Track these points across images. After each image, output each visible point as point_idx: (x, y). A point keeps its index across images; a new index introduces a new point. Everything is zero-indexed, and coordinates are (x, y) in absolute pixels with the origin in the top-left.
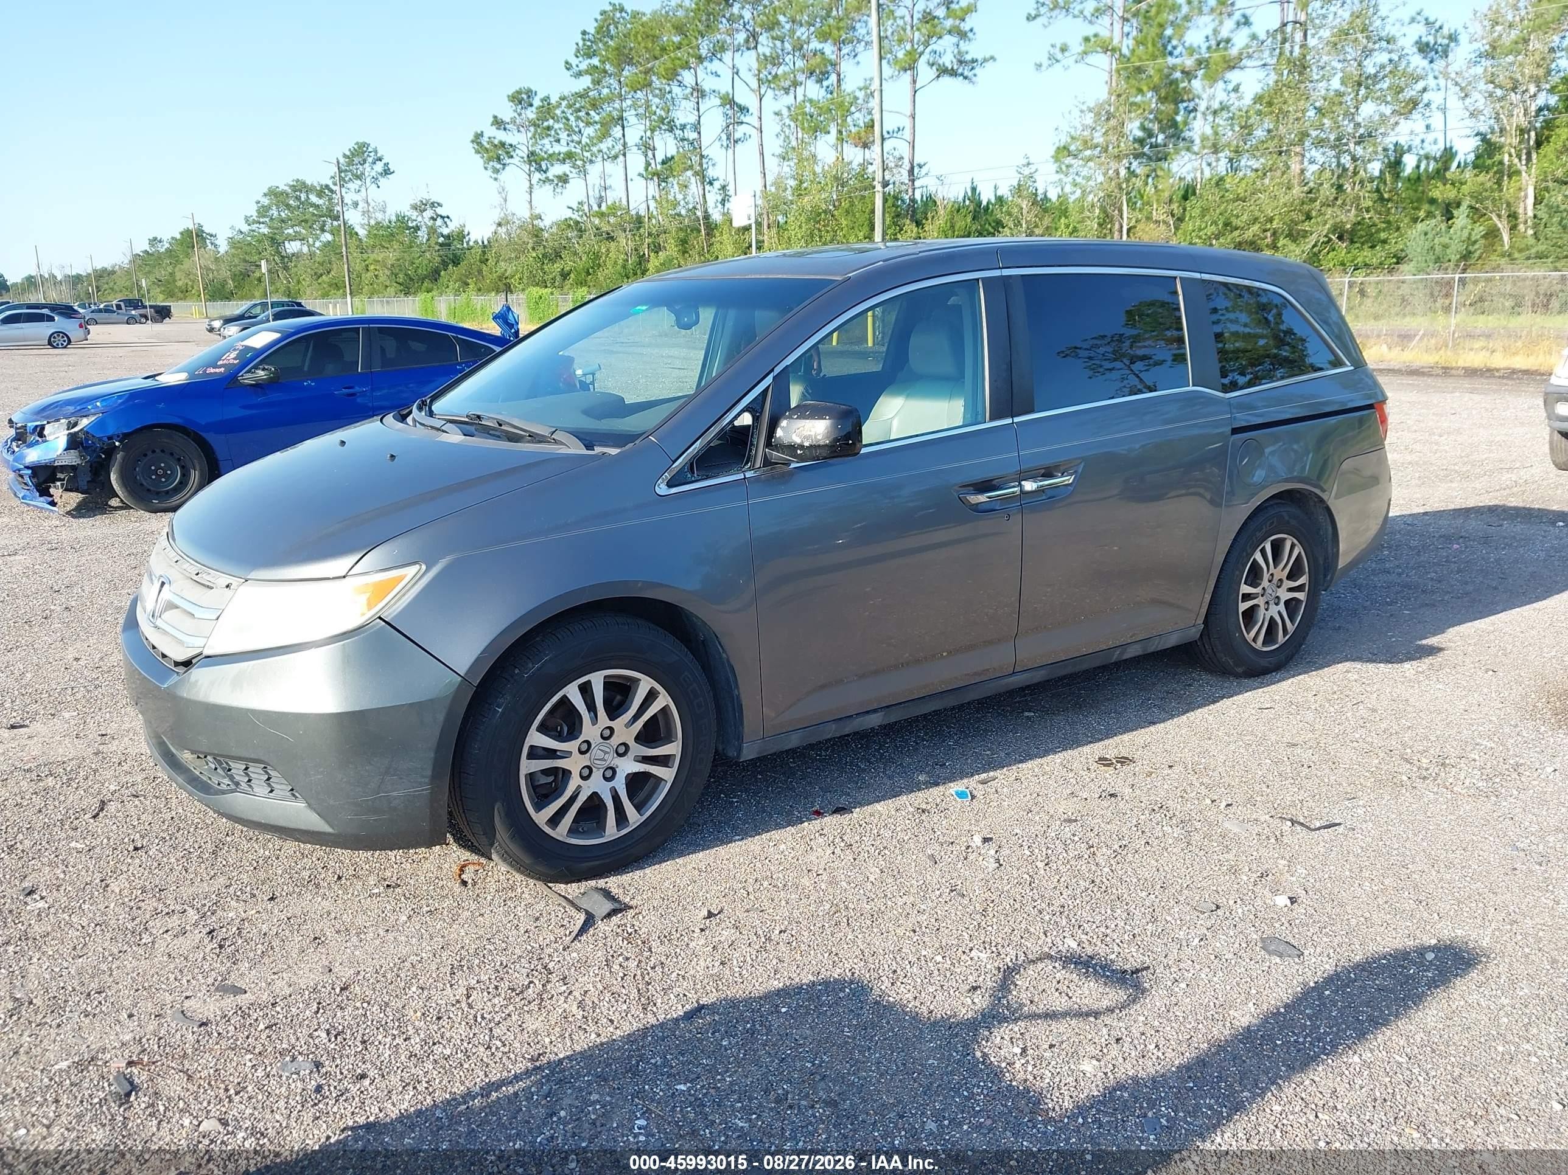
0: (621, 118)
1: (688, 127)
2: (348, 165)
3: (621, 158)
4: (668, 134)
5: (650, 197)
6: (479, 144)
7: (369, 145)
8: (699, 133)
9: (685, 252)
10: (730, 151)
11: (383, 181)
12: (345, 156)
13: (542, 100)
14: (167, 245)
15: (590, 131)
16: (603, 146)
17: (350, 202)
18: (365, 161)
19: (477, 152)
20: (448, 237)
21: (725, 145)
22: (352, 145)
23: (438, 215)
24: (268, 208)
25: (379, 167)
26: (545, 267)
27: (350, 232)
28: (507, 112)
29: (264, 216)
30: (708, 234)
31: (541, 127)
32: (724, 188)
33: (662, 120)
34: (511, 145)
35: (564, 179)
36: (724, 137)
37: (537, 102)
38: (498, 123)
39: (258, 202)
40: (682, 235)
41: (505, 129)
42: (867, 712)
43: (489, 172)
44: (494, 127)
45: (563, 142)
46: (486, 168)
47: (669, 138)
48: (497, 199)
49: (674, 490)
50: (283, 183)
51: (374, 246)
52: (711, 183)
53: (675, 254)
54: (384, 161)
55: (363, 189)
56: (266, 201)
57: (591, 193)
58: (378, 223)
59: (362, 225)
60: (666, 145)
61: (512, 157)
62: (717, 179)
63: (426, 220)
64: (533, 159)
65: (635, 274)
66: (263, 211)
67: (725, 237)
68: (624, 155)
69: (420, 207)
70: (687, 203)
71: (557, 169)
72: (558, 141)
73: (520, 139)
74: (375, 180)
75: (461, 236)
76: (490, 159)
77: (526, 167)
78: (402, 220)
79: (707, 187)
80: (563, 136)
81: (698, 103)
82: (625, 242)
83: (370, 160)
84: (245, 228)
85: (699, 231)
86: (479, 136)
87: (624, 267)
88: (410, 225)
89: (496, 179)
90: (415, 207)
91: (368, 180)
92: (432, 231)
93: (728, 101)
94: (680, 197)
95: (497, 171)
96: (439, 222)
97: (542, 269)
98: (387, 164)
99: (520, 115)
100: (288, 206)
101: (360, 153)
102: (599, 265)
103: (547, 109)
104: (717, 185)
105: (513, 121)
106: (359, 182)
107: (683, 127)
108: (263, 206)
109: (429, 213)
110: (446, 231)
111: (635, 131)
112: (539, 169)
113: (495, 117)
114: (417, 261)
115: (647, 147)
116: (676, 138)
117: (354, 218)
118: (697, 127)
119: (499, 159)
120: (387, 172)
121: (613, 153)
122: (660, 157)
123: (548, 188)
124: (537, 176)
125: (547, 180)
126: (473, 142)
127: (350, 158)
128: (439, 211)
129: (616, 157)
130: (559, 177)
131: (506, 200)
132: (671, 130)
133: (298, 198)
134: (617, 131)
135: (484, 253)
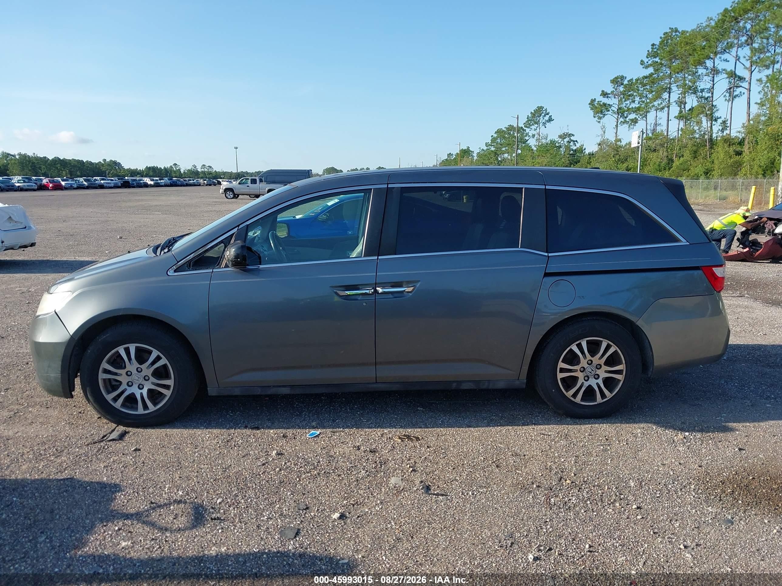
0: (670, 88)
1: (705, 90)
2: (533, 117)
3: (666, 109)
4: (693, 95)
5: (680, 129)
6: (593, 105)
7: (543, 107)
8: (712, 94)
9: (695, 157)
10: (730, 102)
11: (548, 125)
12: (531, 113)
13: (628, 81)
14: (455, 157)
15: (650, 96)
16: (656, 103)
17: (531, 135)
18: (540, 116)
19: (592, 109)
20: (575, 151)
21: (728, 98)
22: (535, 108)
23: (572, 140)
24: (496, 138)
25: (547, 118)
26: (618, 165)
27: (530, 148)
28: (609, 88)
29: (494, 143)
30: (711, 148)
31: (626, 95)
32: (724, 122)
33: (690, 87)
34: (609, 105)
35: (635, 121)
36: (728, 95)
37: (626, 82)
38: (604, 94)
39: (492, 136)
40: (695, 148)
41: (608, 97)
42: (280, 386)
43: (596, 119)
44: (602, 97)
45: (636, 102)
46: (594, 117)
47: (693, 97)
48: (601, 132)
49: (176, 274)
50: (503, 126)
51: (539, 156)
52: (716, 120)
53: (689, 159)
54: (549, 115)
55: (538, 129)
56: (495, 135)
57: (649, 127)
58: (542, 145)
59: (535, 146)
60: (691, 101)
61: (609, 111)
62: (720, 118)
63: (565, 143)
64: (621, 112)
65: (665, 169)
66: (494, 140)
67: (720, 149)
68: (668, 107)
69: (563, 137)
70: (700, 132)
71: (632, 116)
72: (634, 102)
73: (613, 101)
74: (544, 124)
75: (581, 150)
76: (597, 112)
77: (616, 116)
78: (553, 142)
79: (713, 123)
80: (637, 99)
81: (713, 77)
82: (662, 153)
83: (543, 114)
84: (485, 148)
85: (706, 146)
86: (593, 101)
87: (659, 165)
88: (557, 145)
89: (599, 122)
90: (560, 137)
91: (541, 124)
92: (568, 148)
93: (732, 75)
94: (696, 128)
95: (600, 118)
96: (572, 143)
97: (617, 167)
98: (550, 116)
99: (616, 89)
100: (504, 137)
101: (539, 112)
102: (646, 165)
103: (631, 85)
104: (720, 121)
105: (612, 92)
106: (537, 125)
107: (702, 91)
108: (494, 138)
109: (567, 140)
110: (574, 148)
111: (675, 95)
112: (622, 116)
113: (603, 91)
114: (557, 163)
115: (681, 103)
116: (697, 97)
117: (532, 142)
118: (711, 90)
119: (601, 112)
120: (550, 120)
121: (661, 106)
122: (688, 107)
123: (626, 125)
124: (622, 119)
125: (625, 122)
126: (590, 104)
127: (533, 114)
128: (572, 138)
129: (663, 108)
130: (632, 120)
131: (604, 133)
132: (695, 93)
133: (509, 134)
134: (665, 95)
135: (590, 158)
